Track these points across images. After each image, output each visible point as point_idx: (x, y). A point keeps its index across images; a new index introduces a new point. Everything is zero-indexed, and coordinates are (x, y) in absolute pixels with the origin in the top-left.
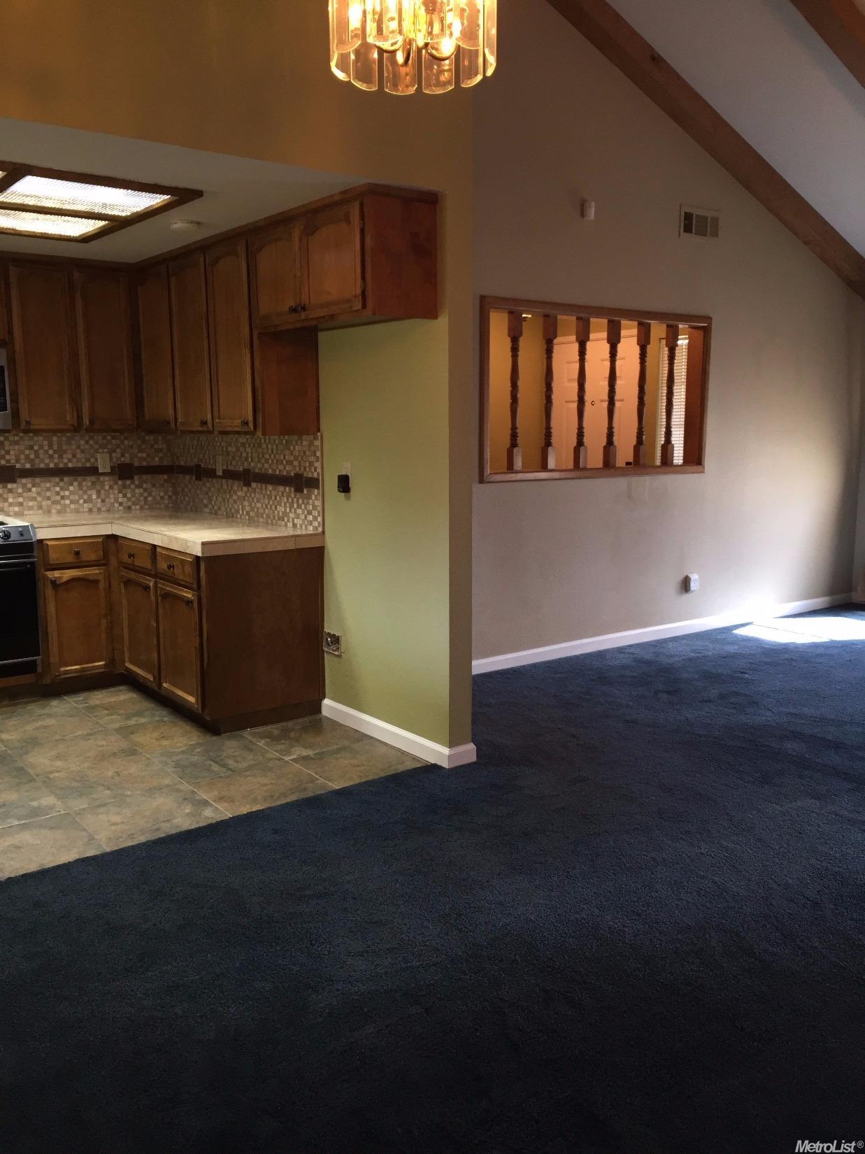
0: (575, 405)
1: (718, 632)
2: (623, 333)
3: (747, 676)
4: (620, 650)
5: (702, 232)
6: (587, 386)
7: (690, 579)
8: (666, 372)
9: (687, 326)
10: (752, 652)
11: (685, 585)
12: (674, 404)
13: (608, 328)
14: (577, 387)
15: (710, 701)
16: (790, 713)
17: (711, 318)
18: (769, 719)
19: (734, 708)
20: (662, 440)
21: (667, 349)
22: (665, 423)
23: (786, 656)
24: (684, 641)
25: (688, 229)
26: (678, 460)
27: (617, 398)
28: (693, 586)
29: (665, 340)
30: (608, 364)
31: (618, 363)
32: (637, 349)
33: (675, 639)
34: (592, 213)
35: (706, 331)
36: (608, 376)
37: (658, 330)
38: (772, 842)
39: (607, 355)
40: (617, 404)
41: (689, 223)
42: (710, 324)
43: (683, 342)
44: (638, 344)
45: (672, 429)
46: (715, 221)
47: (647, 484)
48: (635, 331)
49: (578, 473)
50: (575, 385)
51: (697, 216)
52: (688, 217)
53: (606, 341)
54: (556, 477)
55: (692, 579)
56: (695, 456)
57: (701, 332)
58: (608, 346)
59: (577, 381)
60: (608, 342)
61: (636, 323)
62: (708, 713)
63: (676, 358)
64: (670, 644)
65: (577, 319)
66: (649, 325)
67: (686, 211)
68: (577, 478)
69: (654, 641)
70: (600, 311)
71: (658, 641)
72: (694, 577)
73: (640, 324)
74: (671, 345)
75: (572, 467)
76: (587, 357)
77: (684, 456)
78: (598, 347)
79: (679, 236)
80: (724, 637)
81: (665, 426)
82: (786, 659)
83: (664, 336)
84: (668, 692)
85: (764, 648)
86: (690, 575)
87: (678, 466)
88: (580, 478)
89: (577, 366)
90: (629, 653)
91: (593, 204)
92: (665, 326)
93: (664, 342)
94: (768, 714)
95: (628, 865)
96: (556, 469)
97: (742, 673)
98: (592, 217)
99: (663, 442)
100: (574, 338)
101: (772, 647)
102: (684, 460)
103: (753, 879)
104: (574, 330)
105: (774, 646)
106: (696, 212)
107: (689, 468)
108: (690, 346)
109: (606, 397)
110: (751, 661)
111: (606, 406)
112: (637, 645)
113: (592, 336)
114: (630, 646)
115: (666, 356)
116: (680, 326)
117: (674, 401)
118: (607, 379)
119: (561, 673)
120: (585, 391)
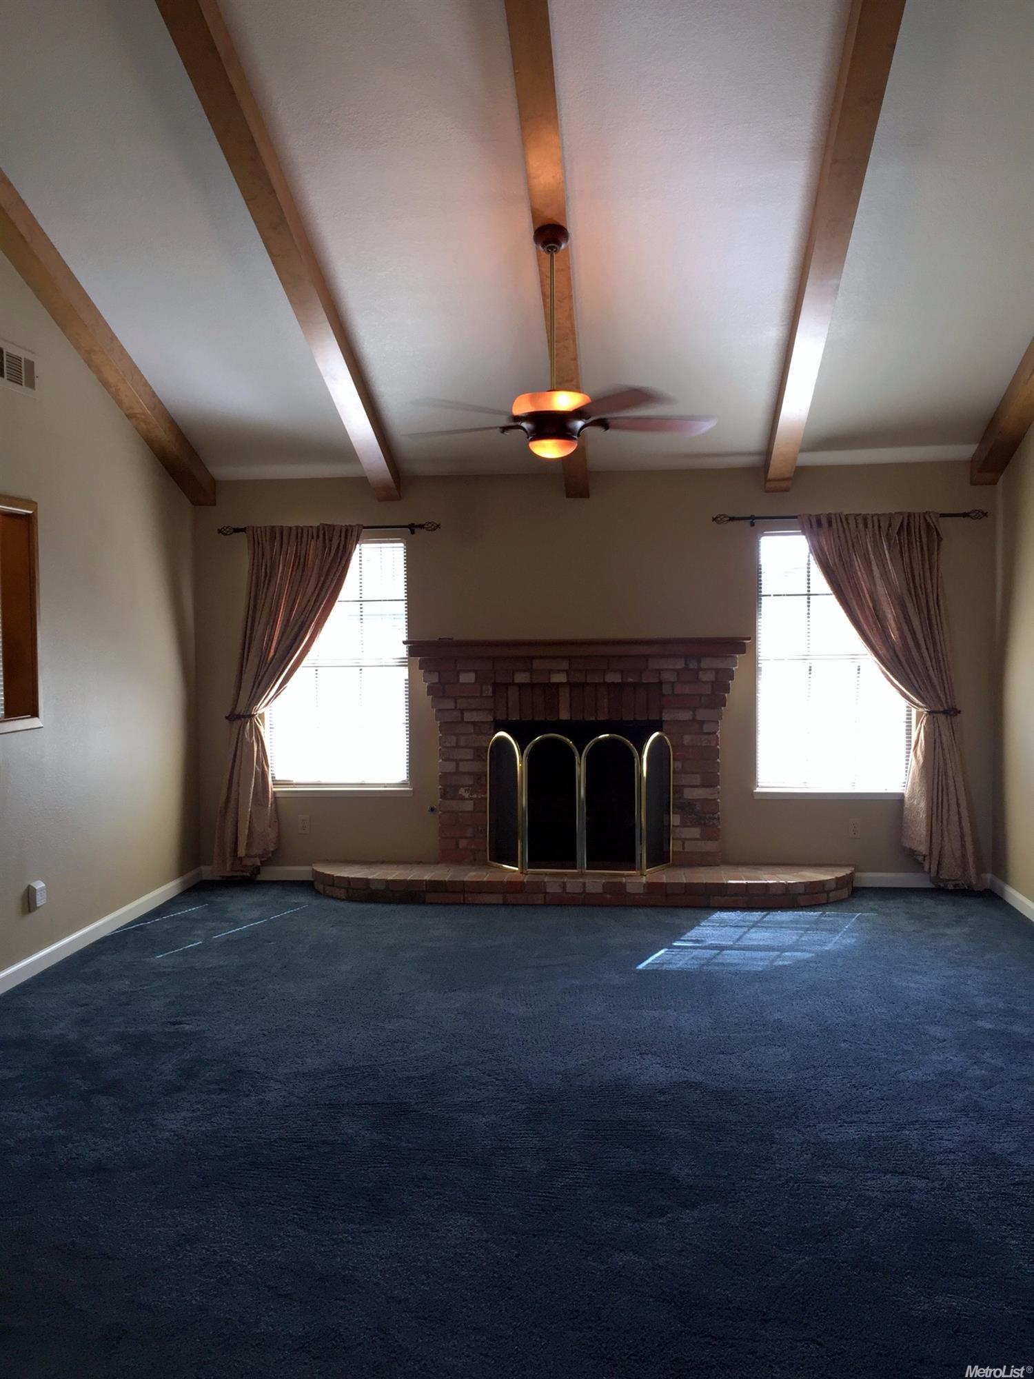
5: (17, 379)
7: (34, 889)
11: (28, 900)
17: (35, 503)
28: (39, 899)
35: (30, 520)
42: (35, 511)
46: (30, 366)
51: (9, 354)
55: (37, 889)
57: (24, 523)
72: (40, 886)
86: (33, 885)
106: (7, 348)
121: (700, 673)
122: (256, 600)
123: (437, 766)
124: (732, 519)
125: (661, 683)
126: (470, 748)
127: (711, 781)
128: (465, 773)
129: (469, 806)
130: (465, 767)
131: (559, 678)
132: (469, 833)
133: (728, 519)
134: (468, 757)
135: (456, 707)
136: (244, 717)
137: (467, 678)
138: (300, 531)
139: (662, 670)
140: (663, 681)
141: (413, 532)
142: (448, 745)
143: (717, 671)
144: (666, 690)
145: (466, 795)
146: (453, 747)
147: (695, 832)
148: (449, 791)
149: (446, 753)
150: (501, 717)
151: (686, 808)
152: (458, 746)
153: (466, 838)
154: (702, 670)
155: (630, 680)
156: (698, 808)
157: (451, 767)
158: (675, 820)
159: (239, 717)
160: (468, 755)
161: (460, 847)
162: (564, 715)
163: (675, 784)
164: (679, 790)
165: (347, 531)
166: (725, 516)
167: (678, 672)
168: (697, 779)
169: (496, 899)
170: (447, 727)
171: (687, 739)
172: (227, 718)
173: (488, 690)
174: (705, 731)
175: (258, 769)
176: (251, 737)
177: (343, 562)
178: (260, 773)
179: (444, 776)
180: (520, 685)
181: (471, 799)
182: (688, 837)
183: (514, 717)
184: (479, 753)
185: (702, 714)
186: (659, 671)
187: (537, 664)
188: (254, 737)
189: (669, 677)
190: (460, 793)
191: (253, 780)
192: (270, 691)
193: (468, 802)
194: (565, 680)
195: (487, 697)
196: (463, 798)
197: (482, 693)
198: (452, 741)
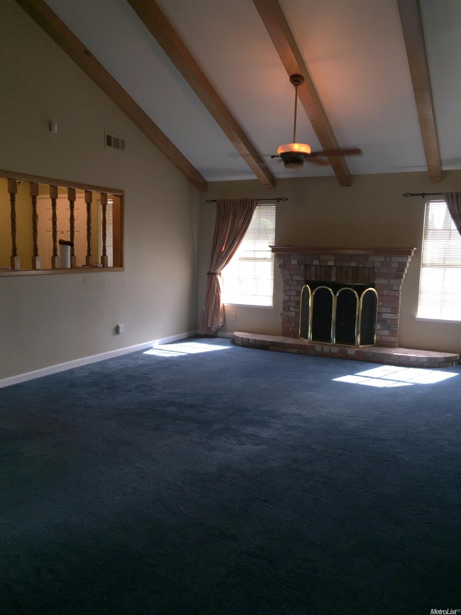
0: (51, 233)
1: (135, 353)
2: (77, 195)
3: (149, 376)
4: (82, 368)
5: (117, 147)
6: (58, 223)
7: (119, 327)
8: (102, 218)
9: (112, 194)
10: (151, 363)
11: (117, 330)
12: (107, 235)
13: (68, 192)
14: (52, 223)
15: (131, 391)
16: (170, 392)
17: (124, 191)
18: (160, 397)
19: (143, 393)
20: (101, 254)
21: (101, 205)
22: (102, 245)
23: (168, 363)
24: (117, 360)
25: (109, 144)
26: (111, 264)
27: (75, 230)
28: (121, 330)
29: (100, 201)
30: (69, 212)
31: (75, 212)
32: (85, 205)
33: (112, 359)
34: (56, 129)
35: (122, 197)
36: (69, 218)
37: (96, 196)
38: (161, 460)
39: (68, 206)
40: (76, 233)
41: (109, 141)
42: (123, 194)
43: (110, 202)
44: (85, 202)
45: (106, 248)
46: (123, 142)
47: (94, 277)
48: (83, 195)
49: (54, 271)
50: (51, 222)
51: (114, 138)
52: (109, 138)
53: (67, 199)
54: (41, 274)
55: (120, 327)
56: (119, 262)
57: (119, 198)
58: (69, 202)
59: (51, 220)
60: (69, 200)
61: (84, 191)
62: (129, 397)
63: (107, 211)
64: (110, 362)
65: (50, 186)
66: (91, 192)
67: (108, 134)
68: (53, 274)
69: (101, 361)
70: (63, 183)
71: (104, 361)
72: (121, 326)
73: (86, 191)
74: (103, 204)
75: (51, 268)
76: (57, 207)
77: (113, 263)
78: (63, 202)
79: (105, 148)
80: (137, 356)
81: (102, 246)
82: (168, 365)
83: (100, 199)
84: (108, 389)
85: (157, 360)
86: (119, 325)
87: (111, 267)
88: (55, 274)
89: (51, 211)
90: (87, 369)
91: (56, 124)
92: (100, 193)
93: (100, 202)
94: (159, 394)
95: (85, 487)
96: (42, 269)
97: (147, 374)
98: (56, 131)
99: (102, 255)
100: (48, 196)
101: (162, 360)
102: (113, 265)
103: (151, 482)
104: (49, 192)
105: (162, 359)
106: (113, 136)
107: (116, 269)
108: (114, 205)
109: (69, 230)
110: (151, 368)
111: (69, 234)
112: (92, 364)
113: (59, 196)
114: (88, 365)
115: (101, 209)
116: (108, 194)
117: (107, 233)
118: (69, 220)
119: (48, 384)
120: (56, 226)
121: (391, 263)
122: (218, 229)
123: (282, 297)
124: (412, 195)
125: (374, 267)
126: (295, 291)
127: (395, 311)
128: (293, 301)
129: (293, 314)
130: (292, 298)
131: (331, 263)
132: (293, 325)
133: (410, 195)
134: (294, 295)
135: (290, 273)
136: (213, 273)
137: (294, 262)
138: (234, 201)
139: (374, 261)
140: (375, 266)
141: (278, 202)
142: (286, 289)
143: (399, 263)
144: (376, 270)
145: (293, 310)
146: (288, 290)
147: (386, 333)
148: (286, 308)
149: (286, 292)
150: (308, 279)
151: (383, 321)
152: (290, 290)
153: (292, 327)
154: (392, 262)
155: (361, 265)
156: (389, 322)
157: (287, 298)
158: (378, 326)
159: (211, 273)
160: (294, 293)
161: (289, 330)
162: (333, 279)
163: (379, 311)
164: (380, 313)
165: (252, 201)
166: (409, 194)
167: (382, 263)
168: (389, 310)
169: (296, 351)
170: (286, 282)
171: (385, 292)
172: (207, 274)
173: (302, 267)
174: (393, 289)
175: (217, 294)
176: (215, 281)
177: (250, 214)
178: (217, 296)
179: (285, 302)
180: (316, 266)
181: (294, 311)
182: (383, 334)
183: (313, 279)
184: (298, 292)
185: (393, 282)
186: (373, 262)
187: (322, 257)
188: (216, 282)
189: (378, 265)
190: (290, 309)
191: (215, 298)
192: (222, 264)
193: (293, 312)
194: (333, 264)
195: (302, 270)
196: (291, 311)
197: (300, 268)
198: (288, 288)
